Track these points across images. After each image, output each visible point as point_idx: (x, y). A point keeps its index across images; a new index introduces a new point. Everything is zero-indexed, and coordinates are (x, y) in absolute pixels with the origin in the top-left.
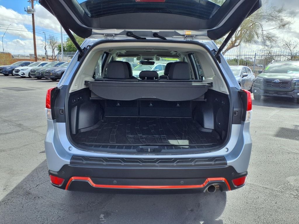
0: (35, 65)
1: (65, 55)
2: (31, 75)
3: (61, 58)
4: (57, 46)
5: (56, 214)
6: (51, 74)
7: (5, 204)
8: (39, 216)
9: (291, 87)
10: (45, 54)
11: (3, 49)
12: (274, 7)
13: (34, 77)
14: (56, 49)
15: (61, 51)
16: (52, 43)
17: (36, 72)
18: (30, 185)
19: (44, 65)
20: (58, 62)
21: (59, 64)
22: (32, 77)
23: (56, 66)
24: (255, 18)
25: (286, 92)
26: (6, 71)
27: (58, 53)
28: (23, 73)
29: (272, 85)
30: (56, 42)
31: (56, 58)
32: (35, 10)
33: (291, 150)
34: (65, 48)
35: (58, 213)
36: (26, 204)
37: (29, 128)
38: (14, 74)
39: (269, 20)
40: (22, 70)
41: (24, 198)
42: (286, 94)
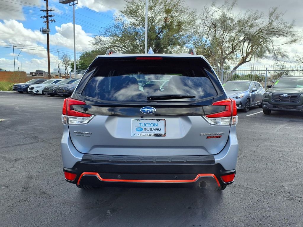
0: (49, 82)
1: (78, 72)
2: (45, 92)
3: (74, 75)
4: (70, 64)
5: (68, 209)
6: (64, 91)
7: (24, 201)
8: (54, 211)
9: (299, 102)
10: (59, 72)
11: (18, 68)
12: (285, 23)
13: (47, 94)
14: (69, 67)
15: (73, 69)
16: (65, 62)
17: (50, 89)
18: (45, 186)
19: (58, 82)
20: (71, 79)
21: (72, 81)
22: (46, 94)
23: (68, 83)
24: (265, 34)
25: (295, 107)
26: (21, 89)
27: (71, 71)
28: (37, 91)
29: (281, 99)
30: (70, 60)
31: (69, 76)
32: (50, 30)
33: (292, 160)
34: (78, 66)
35: (70, 209)
36: (43, 202)
37: (44, 140)
38: (29, 91)
39: (280, 35)
40: (36, 87)
41: (41, 197)
42: (295, 108)
